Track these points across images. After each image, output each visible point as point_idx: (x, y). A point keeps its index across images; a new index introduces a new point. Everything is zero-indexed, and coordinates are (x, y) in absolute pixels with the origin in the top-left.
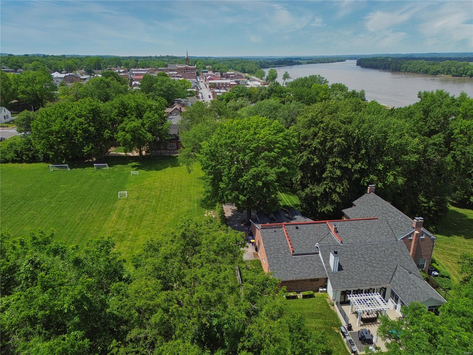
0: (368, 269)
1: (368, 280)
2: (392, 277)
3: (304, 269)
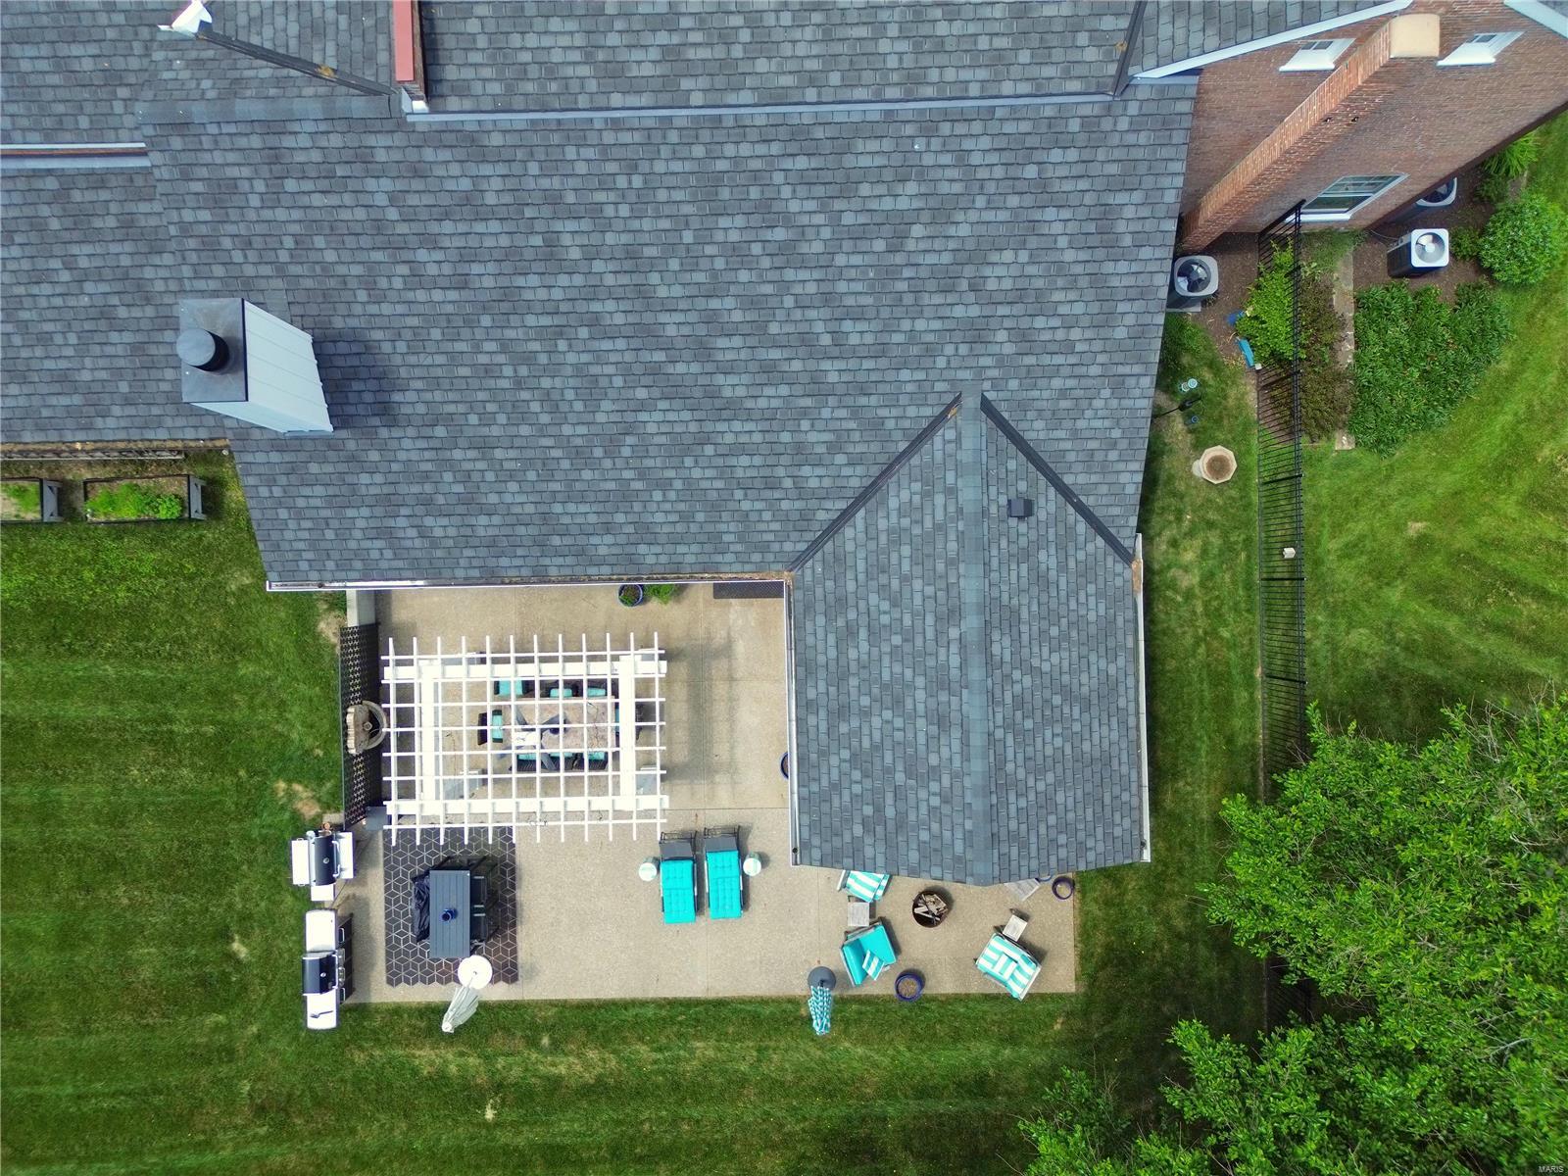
0: (651, 422)
1: (608, 528)
2: (846, 516)
3: (45, 339)
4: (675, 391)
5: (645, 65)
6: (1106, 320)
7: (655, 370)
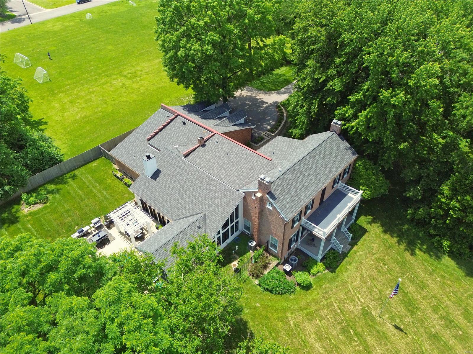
0: (175, 195)
3: (140, 160)
4: (180, 193)
5: (202, 165)
6: (222, 213)
7: (180, 190)
